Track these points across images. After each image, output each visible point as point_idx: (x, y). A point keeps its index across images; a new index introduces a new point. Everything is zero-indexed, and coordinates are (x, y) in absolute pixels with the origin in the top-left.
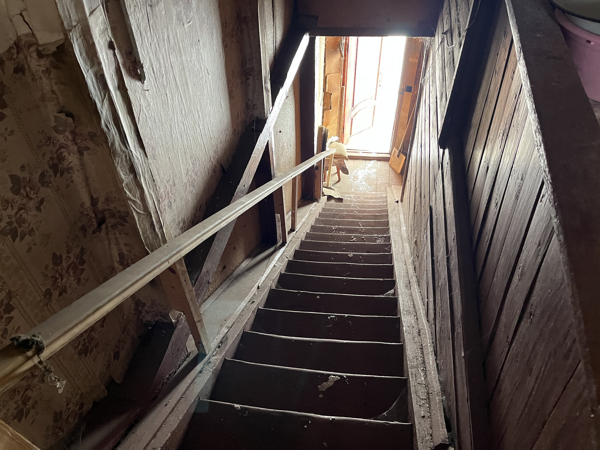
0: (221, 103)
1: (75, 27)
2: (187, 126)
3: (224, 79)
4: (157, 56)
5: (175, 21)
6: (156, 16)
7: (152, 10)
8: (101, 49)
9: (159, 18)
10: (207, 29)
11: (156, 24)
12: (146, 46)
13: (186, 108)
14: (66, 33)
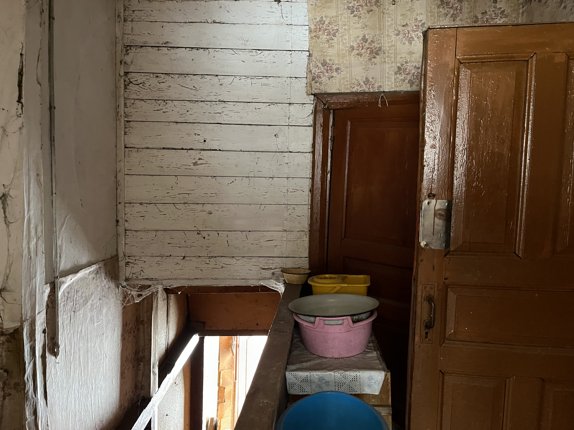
0: (112, 381)
1: (28, 320)
2: (81, 394)
3: (119, 363)
4: (71, 341)
5: (89, 321)
6: (76, 317)
7: (74, 314)
8: (38, 333)
9: (78, 319)
10: (111, 327)
11: (75, 322)
12: (65, 335)
13: (83, 380)
14: (22, 322)
